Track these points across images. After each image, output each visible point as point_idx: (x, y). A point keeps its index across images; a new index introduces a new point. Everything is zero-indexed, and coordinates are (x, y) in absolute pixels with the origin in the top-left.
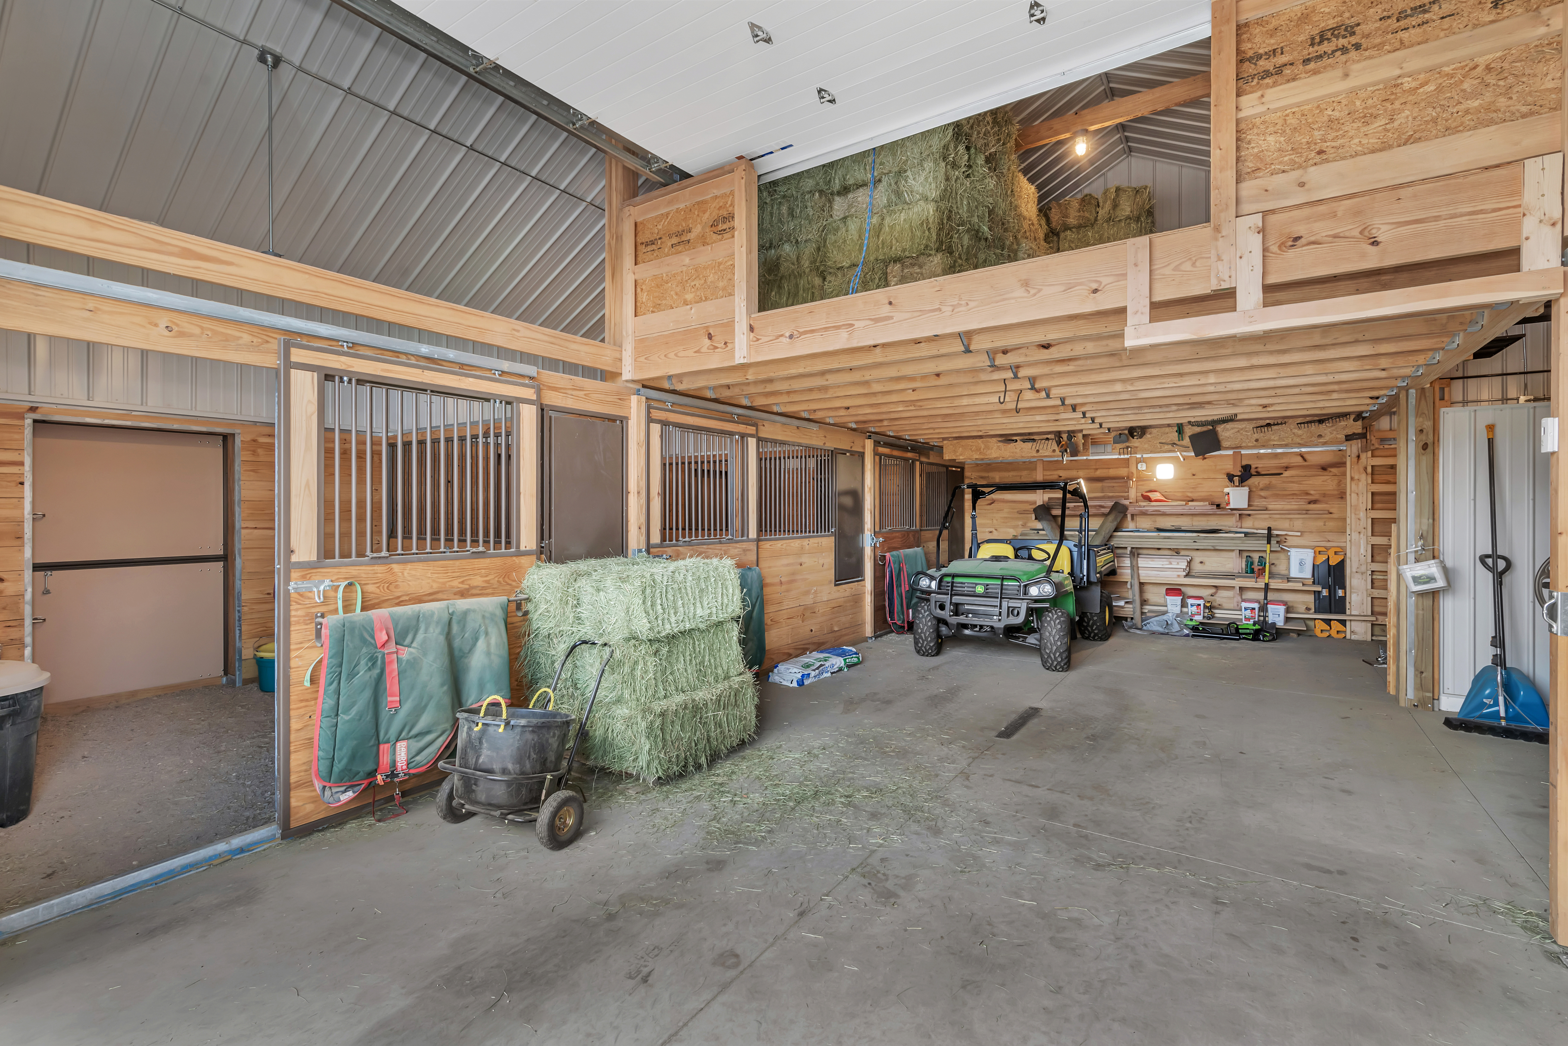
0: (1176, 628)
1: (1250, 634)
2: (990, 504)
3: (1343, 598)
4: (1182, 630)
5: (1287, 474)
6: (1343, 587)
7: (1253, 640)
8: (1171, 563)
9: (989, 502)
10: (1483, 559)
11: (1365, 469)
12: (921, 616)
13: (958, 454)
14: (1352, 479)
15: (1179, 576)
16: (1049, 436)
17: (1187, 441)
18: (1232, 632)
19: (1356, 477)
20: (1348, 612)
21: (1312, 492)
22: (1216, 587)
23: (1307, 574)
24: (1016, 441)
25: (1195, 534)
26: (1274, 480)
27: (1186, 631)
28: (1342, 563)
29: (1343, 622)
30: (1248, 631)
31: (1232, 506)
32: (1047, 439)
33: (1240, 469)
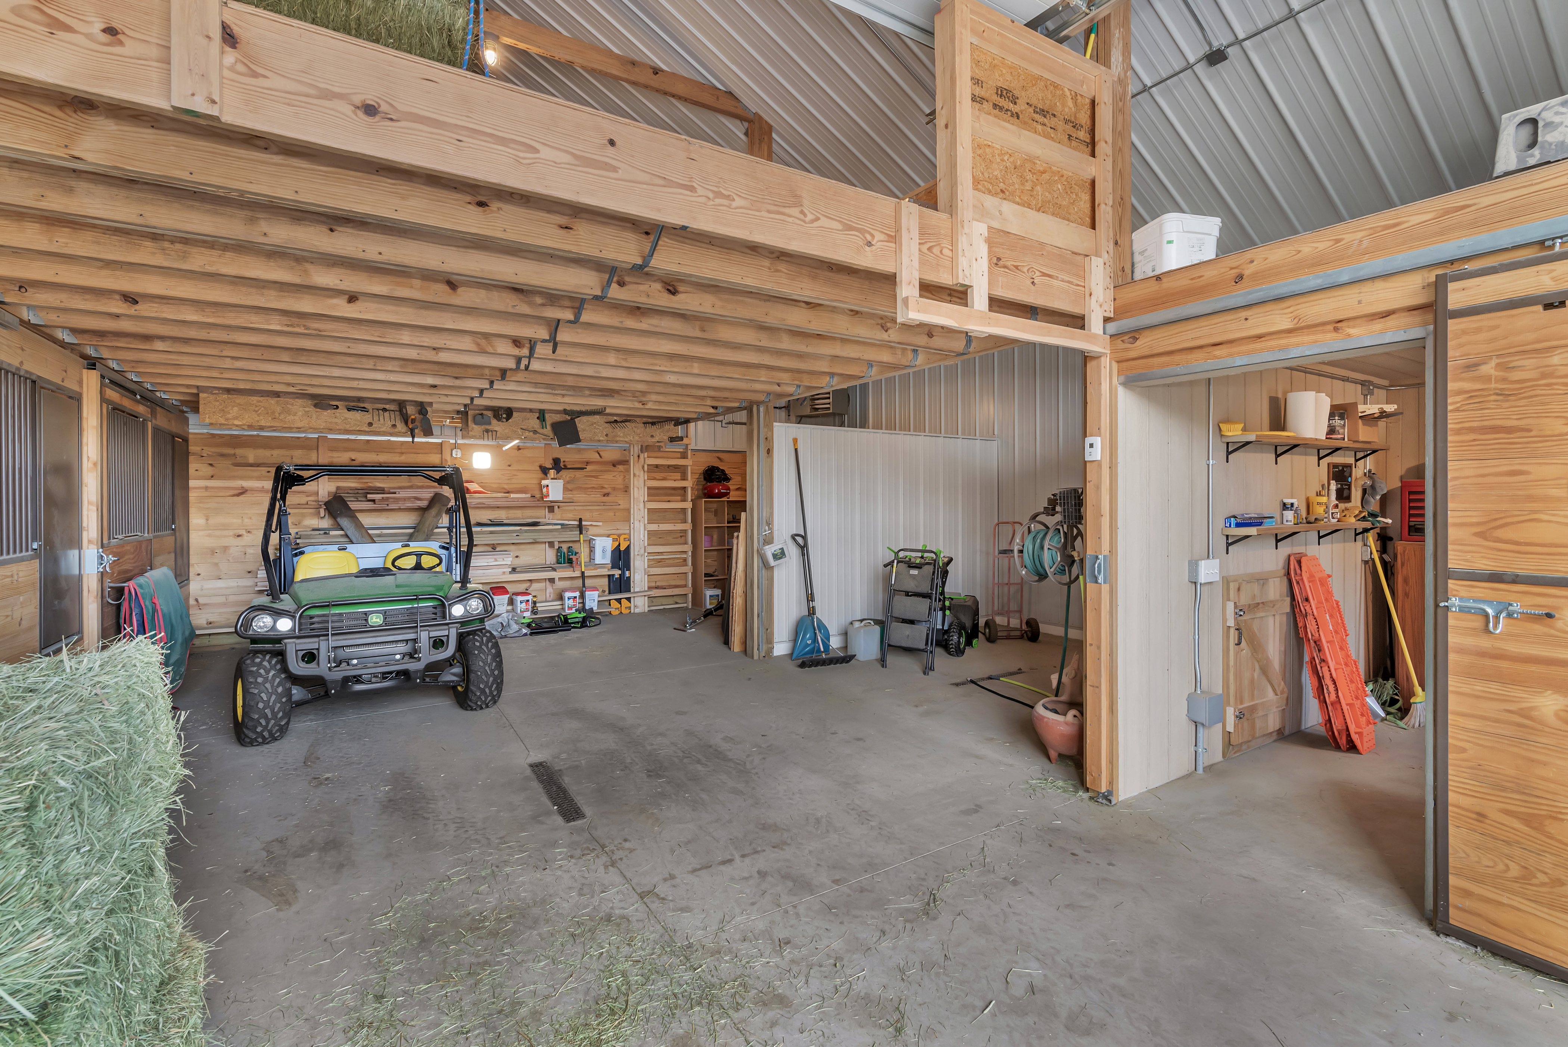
0: (515, 627)
1: (578, 622)
2: (238, 495)
3: (629, 578)
4: (520, 629)
5: (589, 468)
6: (629, 569)
7: (581, 627)
8: (496, 560)
9: (236, 492)
10: (793, 537)
11: (643, 467)
12: (260, 680)
13: (229, 416)
14: (634, 475)
15: (504, 573)
16: (387, 407)
17: (548, 431)
18: (560, 624)
19: (637, 474)
20: (632, 590)
21: (606, 486)
22: (530, 580)
23: (608, 560)
24: (337, 407)
25: (518, 528)
26: (578, 474)
27: (524, 631)
28: (628, 547)
29: (629, 599)
30: (577, 620)
31: (551, 498)
32: (385, 410)
33: (552, 461)
